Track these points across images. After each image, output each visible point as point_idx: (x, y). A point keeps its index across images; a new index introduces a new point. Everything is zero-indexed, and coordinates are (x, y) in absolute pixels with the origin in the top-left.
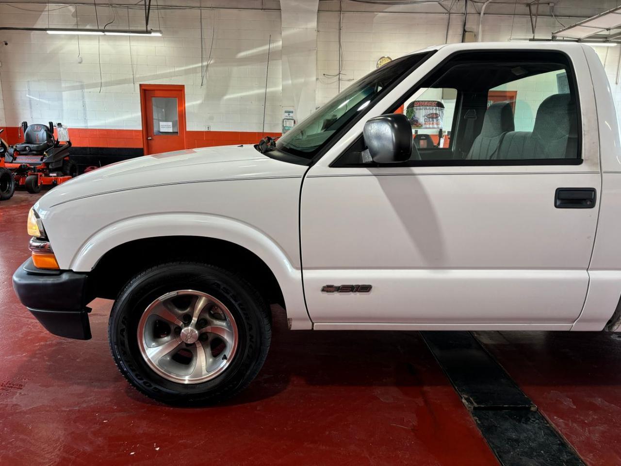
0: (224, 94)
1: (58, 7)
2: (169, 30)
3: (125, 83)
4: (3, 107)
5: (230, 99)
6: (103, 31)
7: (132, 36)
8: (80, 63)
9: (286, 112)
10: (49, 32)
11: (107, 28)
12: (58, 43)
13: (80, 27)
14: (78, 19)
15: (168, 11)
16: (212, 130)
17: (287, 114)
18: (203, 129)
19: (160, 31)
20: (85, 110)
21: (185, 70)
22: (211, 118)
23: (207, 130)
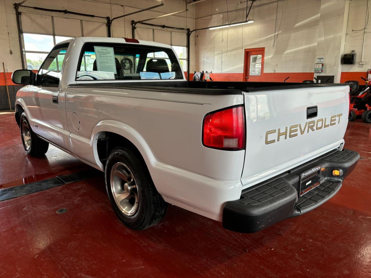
0: (285, 51)
1: (217, 16)
2: (261, 17)
3: (238, 49)
4: (195, 65)
5: (288, 53)
6: (229, 25)
7: (244, 24)
8: (222, 41)
9: (318, 59)
10: (210, 29)
11: (231, 23)
12: (215, 33)
13: (224, 24)
14: (224, 20)
15: (261, 7)
16: (276, 72)
17: (319, 60)
18: (272, 71)
19: (252, 20)
20: (222, 64)
21: (266, 39)
22: (277, 65)
23: (274, 72)
